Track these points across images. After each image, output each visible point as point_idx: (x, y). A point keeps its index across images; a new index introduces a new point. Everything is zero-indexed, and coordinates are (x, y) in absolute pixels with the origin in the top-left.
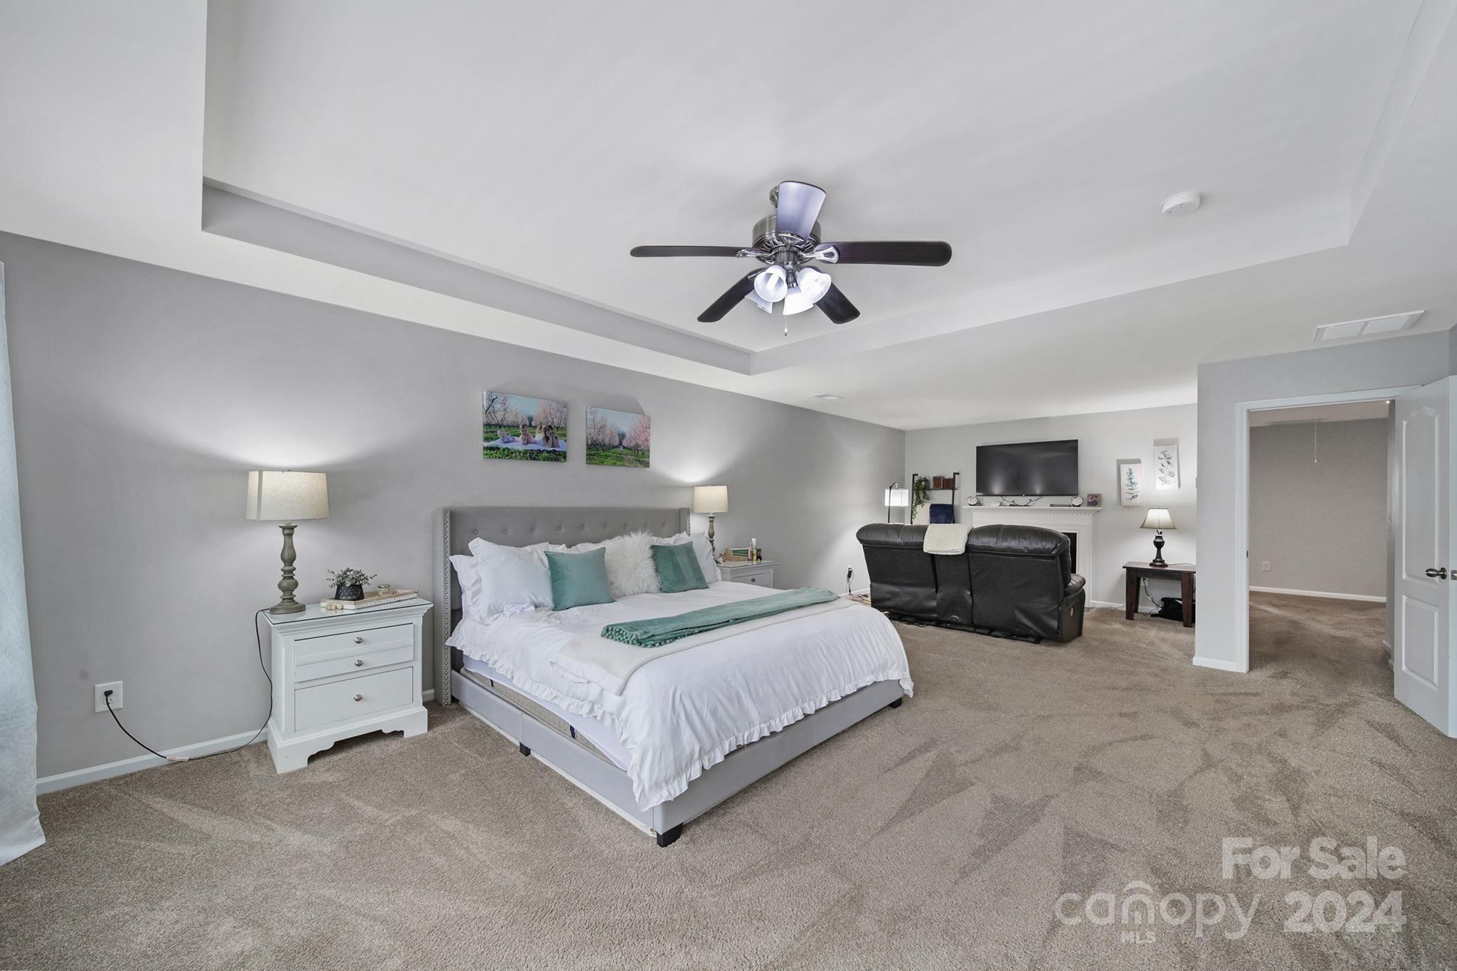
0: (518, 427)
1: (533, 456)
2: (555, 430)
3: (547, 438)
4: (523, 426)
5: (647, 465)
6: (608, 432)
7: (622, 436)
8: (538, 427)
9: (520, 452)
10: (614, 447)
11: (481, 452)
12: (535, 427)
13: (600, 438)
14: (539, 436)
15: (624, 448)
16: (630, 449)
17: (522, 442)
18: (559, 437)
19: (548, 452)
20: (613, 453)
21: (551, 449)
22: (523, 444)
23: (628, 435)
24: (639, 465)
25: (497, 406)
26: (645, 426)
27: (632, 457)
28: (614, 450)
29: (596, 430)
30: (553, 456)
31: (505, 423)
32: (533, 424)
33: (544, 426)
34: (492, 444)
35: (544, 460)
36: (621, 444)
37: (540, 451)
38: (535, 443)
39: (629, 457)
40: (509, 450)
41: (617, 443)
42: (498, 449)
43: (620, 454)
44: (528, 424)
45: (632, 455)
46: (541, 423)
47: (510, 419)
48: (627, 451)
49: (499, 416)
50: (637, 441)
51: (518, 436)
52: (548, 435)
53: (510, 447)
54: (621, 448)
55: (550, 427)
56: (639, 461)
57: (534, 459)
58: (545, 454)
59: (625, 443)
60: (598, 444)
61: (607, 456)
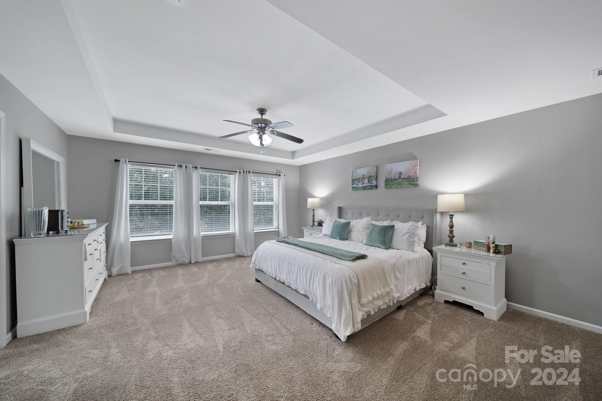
0: (360, 179)
1: (364, 188)
2: (372, 178)
3: (369, 181)
4: (361, 179)
5: (416, 185)
6: (393, 173)
7: (401, 174)
8: (366, 178)
9: (360, 187)
10: (397, 179)
11: (351, 189)
12: (365, 178)
13: (390, 177)
14: (366, 181)
15: (402, 179)
16: (405, 179)
17: (361, 184)
18: (373, 180)
19: (369, 186)
20: (396, 182)
21: (370, 185)
22: (362, 184)
23: (404, 173)
24: (410, 186)
25: (354, 173)
26: (414, 165)
27: (407, 183)
28: (396, 181)
29: (388, 174)
30: (371, 187)
31: (356, 179)
32: (364, 177)
33: (368, 177)
34: (353, 186)
35: (368, 189)
36: (400, 177)
37: (367, 186)
38: (365, 183)
39: (404, 183)
40: (357, 187)
41: (398, 177)
42: (355, 187)
43: (400, 182)
44: (363, 177)
45: (406, 182)
46: (367, 176)
47: (358, 177)
48: (404, 180)
49: (355, 177)
50: (409, 174)
51: (360, 182)
52: (369, 180)
53: (358, 186)
54: (400, 179)
55: (370, 177)
56: (411, 184)
57: (365, 189)
58: (368, 187)
59: (402, 177)
60: (389, 180)
61: (393, 184)
